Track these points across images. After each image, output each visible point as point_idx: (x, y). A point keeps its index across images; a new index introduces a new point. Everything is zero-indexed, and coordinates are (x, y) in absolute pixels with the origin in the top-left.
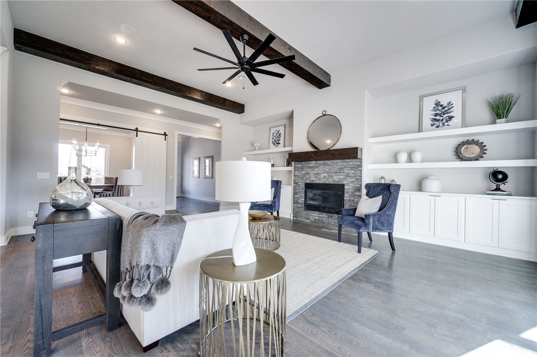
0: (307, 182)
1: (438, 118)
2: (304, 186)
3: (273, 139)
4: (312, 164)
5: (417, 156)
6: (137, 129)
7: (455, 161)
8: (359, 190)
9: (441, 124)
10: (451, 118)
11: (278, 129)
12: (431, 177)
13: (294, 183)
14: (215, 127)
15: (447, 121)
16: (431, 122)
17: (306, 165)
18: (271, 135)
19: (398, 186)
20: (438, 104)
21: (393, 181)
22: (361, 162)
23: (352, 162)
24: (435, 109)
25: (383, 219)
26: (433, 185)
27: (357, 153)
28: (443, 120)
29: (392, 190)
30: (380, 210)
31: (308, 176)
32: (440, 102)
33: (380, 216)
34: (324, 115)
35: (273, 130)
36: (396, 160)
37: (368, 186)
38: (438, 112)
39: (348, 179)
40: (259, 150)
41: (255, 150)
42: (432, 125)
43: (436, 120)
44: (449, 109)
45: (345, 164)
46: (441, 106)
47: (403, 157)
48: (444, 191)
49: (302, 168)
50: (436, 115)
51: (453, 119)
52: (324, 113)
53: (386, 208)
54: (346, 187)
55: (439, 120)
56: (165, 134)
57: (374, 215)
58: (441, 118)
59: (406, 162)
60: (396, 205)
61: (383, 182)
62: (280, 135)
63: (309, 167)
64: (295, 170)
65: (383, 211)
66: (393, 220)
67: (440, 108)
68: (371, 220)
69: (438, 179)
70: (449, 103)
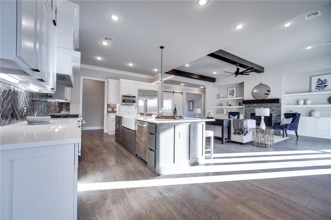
0: (252, 113)
1: (319, 86)
2: (250, 114)
3: (230, 93)
4: (255, 105)
5: (309, 102)
6: (174, 92)
7: (328, 104)
8: (280, 116)
9: (321, 88)
10: (326, 86)
11: (233, 89)
12: (316, 111)
13: (245, 113)
14: (200, 88)
15: (324, 87)
16: (316, 88)
17: (252, 105)
18: (229, 91)
19: (300, 114)
20: (319, 80)
21: (296, 112)
22: (281, 104)
23: (275, 105)
24: (318, 82)
25: (293, 126)
26: (316, 114)
27: (279, 101)
28: (322, 87)
29: (297, 115)
30: (291, 123)
31: (252, 110)
32: (320, 79)
33: (292, 125)
34: (261, 84)
35: (229, 89)
36: (298, 104)
37: (285, 114)
38: (319, 83)
39: (274, 112)
40: (222, 98)
41: (220, 98)
42: (316, 89)
43: (318, 86)
44: (325, 82)
45: (272, 105)
46: (321, 81)
47: (302, 102)
48: (322, 116)
49: (249, 107)
50: (319, 84)
51: (327, 86)
52: (261, 83)
53: (294, 122)
54: (273, 115)
55: (320, 87)
56: (182, 93)
57: (289, 124)
58: (321, 86)
59: (303, 104)
60: (299, 121)
61: (291, 112)
62: (234, 91)
63: (252, 106)
64: (245, 107)
65: (293, 123)
66: (297, 126)
67: (320, 81)
68: (288, 126)
69: (319, 111)
70: (325, 80)
